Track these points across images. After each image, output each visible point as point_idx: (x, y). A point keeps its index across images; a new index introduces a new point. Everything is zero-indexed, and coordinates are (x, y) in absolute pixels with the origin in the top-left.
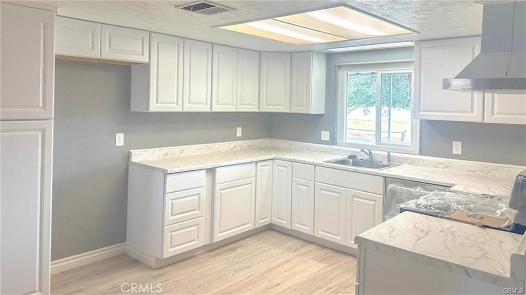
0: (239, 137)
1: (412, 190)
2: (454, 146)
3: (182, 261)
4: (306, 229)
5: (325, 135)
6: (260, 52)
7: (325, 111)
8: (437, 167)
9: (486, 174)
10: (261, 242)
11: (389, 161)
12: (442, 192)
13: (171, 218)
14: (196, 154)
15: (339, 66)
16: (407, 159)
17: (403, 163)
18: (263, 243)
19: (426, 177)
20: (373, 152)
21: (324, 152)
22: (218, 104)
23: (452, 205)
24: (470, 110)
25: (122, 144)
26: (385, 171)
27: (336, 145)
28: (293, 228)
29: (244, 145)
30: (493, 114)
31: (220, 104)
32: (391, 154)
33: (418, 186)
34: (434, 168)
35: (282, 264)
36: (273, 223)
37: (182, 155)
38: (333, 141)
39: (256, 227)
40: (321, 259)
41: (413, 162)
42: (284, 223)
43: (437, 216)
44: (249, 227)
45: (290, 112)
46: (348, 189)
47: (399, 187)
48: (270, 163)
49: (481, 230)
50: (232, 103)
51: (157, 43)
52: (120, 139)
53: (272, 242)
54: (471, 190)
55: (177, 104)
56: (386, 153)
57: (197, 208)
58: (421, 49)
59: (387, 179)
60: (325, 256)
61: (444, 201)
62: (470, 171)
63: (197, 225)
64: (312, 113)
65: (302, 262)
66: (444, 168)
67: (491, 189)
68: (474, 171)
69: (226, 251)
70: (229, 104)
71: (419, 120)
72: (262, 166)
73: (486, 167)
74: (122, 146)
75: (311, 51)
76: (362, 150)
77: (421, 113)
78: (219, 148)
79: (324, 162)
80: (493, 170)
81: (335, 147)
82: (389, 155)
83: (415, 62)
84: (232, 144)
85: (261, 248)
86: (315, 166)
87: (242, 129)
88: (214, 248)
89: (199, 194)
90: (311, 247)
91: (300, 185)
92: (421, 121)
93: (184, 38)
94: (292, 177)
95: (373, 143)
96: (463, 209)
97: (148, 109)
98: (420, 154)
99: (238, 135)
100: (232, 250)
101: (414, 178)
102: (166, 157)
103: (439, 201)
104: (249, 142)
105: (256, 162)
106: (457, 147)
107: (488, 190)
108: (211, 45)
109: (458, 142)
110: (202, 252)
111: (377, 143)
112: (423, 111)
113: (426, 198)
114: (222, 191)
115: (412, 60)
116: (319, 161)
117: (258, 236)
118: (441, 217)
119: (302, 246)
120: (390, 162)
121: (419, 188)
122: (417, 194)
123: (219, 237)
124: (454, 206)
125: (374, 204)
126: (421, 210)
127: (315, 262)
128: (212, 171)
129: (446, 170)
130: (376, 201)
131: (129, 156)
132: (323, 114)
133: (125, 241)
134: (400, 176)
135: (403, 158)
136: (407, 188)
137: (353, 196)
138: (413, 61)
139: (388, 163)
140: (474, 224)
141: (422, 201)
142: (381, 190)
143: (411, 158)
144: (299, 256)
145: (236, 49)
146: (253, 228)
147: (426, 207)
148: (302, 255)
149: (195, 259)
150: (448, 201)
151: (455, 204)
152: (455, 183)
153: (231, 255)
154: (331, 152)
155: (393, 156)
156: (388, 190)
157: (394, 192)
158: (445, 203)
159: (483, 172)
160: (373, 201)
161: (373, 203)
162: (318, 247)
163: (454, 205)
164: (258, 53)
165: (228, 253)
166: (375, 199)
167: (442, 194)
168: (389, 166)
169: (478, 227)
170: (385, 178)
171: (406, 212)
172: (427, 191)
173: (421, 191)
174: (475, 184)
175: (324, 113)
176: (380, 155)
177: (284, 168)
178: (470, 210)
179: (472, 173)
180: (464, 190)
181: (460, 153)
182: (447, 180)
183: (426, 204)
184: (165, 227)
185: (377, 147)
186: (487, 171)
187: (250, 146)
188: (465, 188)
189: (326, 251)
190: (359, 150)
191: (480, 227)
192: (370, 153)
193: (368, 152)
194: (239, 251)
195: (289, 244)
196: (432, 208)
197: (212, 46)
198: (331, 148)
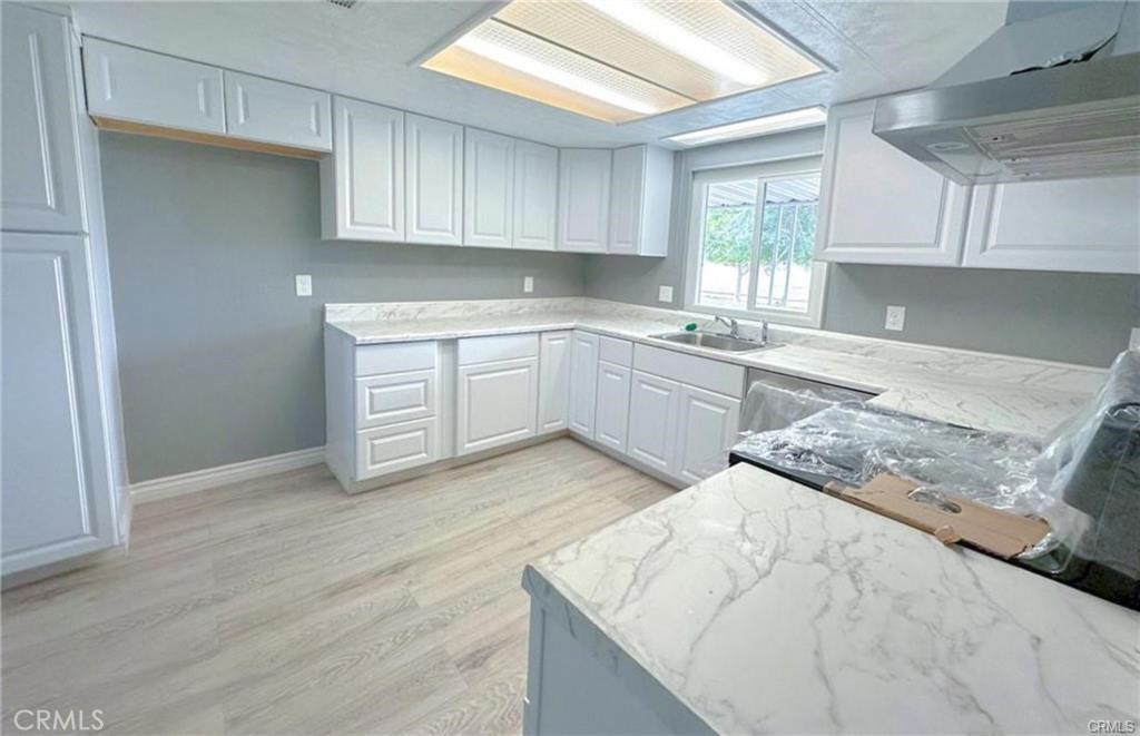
0: (529, 293)
1: (793, 394)
2: (888, 316)
3: (393, 484)
4: (615, 443)
5: (666, 293)
6: (559, 149)
7: (668, 251)
8: (851, 353)
9: (950, 371)
10: (543, 458)
11: (765, 338)
12: (851, 411)
13: (369, 417)
14: (446, 315)
15: (694, 173)
16: (798, 336)
17: (790, 343)
18: (543, 461)
19: (825, 370)
20: (739, 322)
21: (661, 320)
22: (476, 233)
23: (869, 453)
24: (933, 242)
25: (309, 292)
26: (750, 357)
27: (682, 309)
28: (597, 439)
29: (537, 306)
30: (984, 248)
31: (480, 234)
32: (770, 326)
33: (807, 387)
34: (846, 354)
35: (559, 502)
36: (570, 428)
37: (420, 316)
38: (678, 303)
39: (539, 434)
40: (628, 496)
41: (807, 341)
42: (583, 430)
43: (819, 488)
44: (525, 433)
45: (608, 253)
46: (684, 385)
47: (771, 387)
48: (567, 334)
49: (951, 556)
50: (505, 232)
51: (350, 117)
52: (304, 286)
53: (560, 459)
54: (918, 408)
55: (394, 228)
56: (760, 325)
57: (422, 403)
58: (840, 120)
59: (751, 372)
60: (637, 492)
61: (846, 442)
62: (918, 363)
63: (424, 429)
64: (642, 254)
65: (594, 499)
66: (866, 355)
67: (965, 406)
68: (924, 363)
69: (479, 471)
70: (499, 235)
71: (825, 265)
72: (550, 340)
73: (952, 357)
74: (308, 297)
75: (642, 144)
76: (717, 319)
77: (828, 250)
78: (490, 308)
79: (650, 336)
80: (965, 363)
81: (680, 313)
82: (765, 328)
83: (824, 158)
84: (516, 302)
85: (538, 468)
86: (634, 342)
87: (534, 281)
88: (459, 465)
89: (425, 381)
90: (622, 472)
91: (612, 373)
92: (830, 264)
93: (405, 111)
94: (599, 359)
95: (743, 307)
96: (896, 470)
97: (336, 234)
98: (823, 328)
99: (526, 290)
100: (490, 469)
101: (801, 373)
102: (392, 317)
103: (835, 438)
104: (546, 301)
105: (540, 333)
106: (895, 318)
107: (959, 410)
108: (461, 128)
109: (899, 308)
110: (440, 469)
111: (749, 308)
112: (834, 245)
113: (804, 428)
114: (472, 378)
115: (820, 153)
116: (642, 335)
117: (539, 449)
118: (831, 493)
119: (607, 470)
120: (767, 340)
121: (808, 392)
122: (804, 402)
123: (468, 447)
124: (873, 455)
125: (725, 415)
126: (780, 464)
127: (617, 502)
128: (451, 344)
129: (869, 358)
130: (728, 409)
131: (323, 313)
132: (664, 258)
133: (324, 443)
134: (775, 367)
135: (789, 333)
136: (786, 391)
137: (691, 397)
138: (821, 156)
139: (763, 343)
140: (929, 531)
141: (792, 436)
142: (738, 390)
143: (804, 335)
144: (592, 488)
145: (512, 140)
146: (534, 435)
147: (798, 455)
148: (601, 486)
149: (425, 480)
150: (859, 442)
151: (877, 451)
152: (885, 387)
153: (478, 480)
154: (671, 321)
155: (772, 331)
156: (751, 389)
157: (760, 396)
158: (849, 447)
159: (944, 366)
160: (723, 407)
161: (722, 411)
162: (630, 472)
163: (875, 455)
164: (556, 150)
165: (482, 473)
166: (728, 405)
167: (849, 415)
168: (761, 346)
169: (941, 545)
170: (748, 368)
171: (742, 464)
172: (824, 398)
173: (812, 398)
174: (926, 391)
175: (665, 255)
176: (752, 327)
177: (588, 345)
178: (915, 473)
179: (920, 366)
180: (902, 409)
181: (901, 329)
182: (868, 380)
183: (799, 444)
184: (360, 432)
185: (747, 315)
186: (952, 364)
187: (548, 307)
188: (904, 399)
189: (644, 481)
190: (713, 318)
191: (948, 544)
192: (734, 323)
193: (729, 322)
194: (500, 472)
195: (584, 465)
196: (813, 457)
197: (464, 130)
198: (673, 315)
